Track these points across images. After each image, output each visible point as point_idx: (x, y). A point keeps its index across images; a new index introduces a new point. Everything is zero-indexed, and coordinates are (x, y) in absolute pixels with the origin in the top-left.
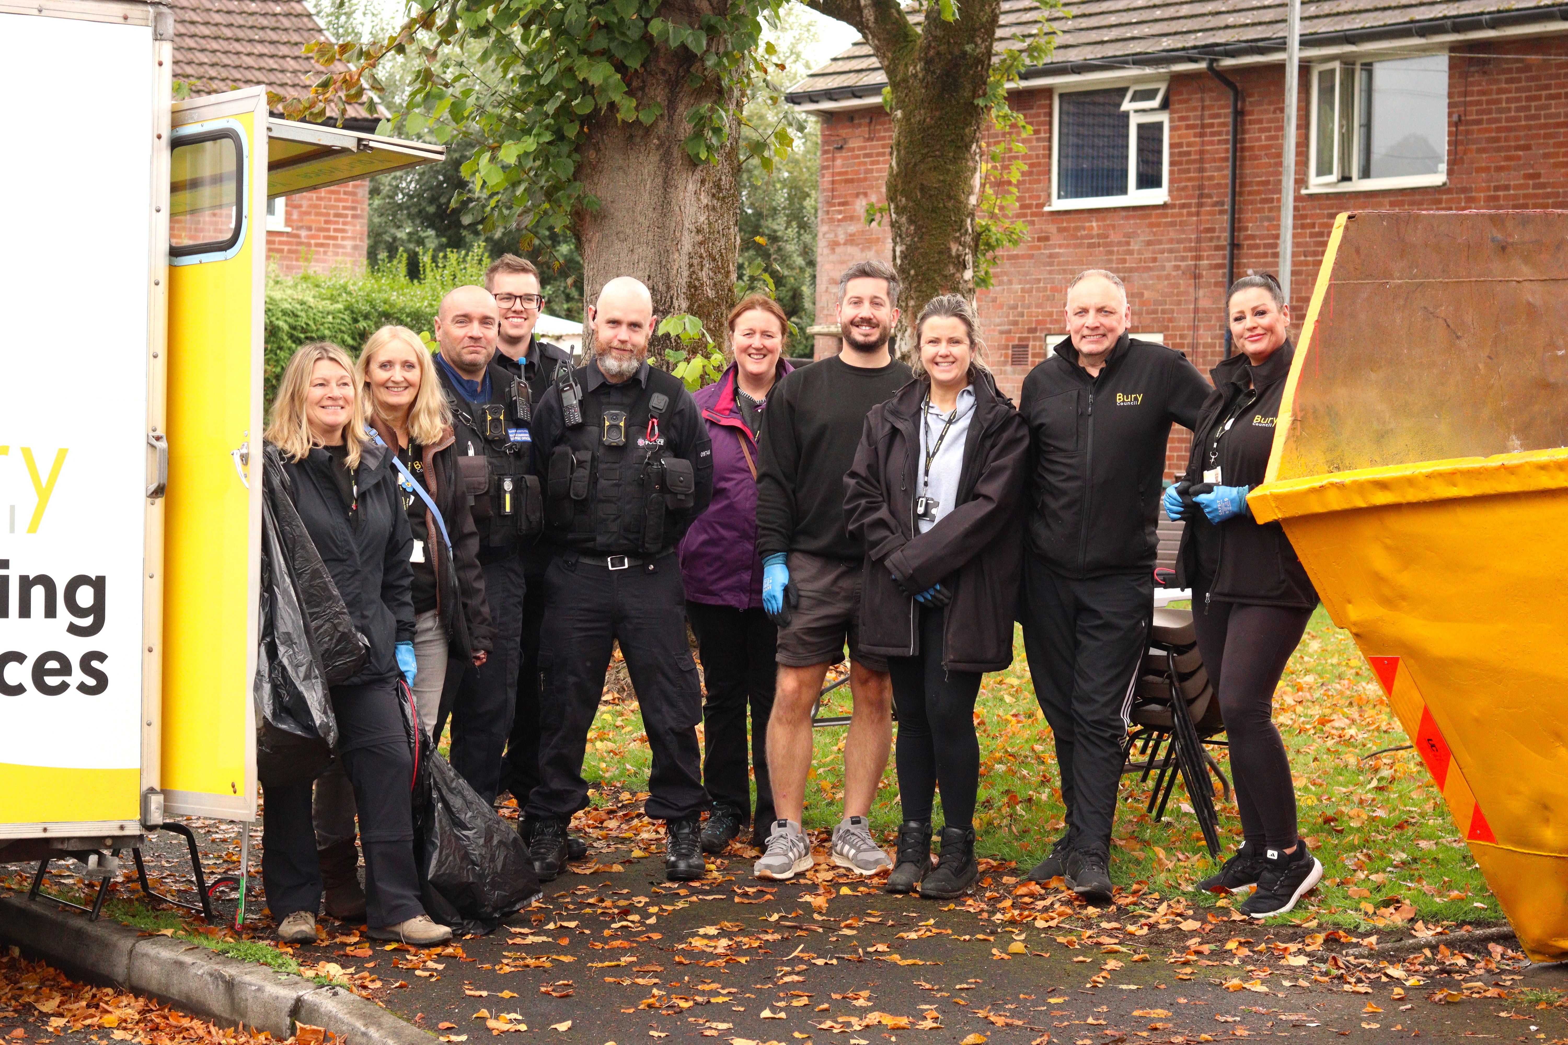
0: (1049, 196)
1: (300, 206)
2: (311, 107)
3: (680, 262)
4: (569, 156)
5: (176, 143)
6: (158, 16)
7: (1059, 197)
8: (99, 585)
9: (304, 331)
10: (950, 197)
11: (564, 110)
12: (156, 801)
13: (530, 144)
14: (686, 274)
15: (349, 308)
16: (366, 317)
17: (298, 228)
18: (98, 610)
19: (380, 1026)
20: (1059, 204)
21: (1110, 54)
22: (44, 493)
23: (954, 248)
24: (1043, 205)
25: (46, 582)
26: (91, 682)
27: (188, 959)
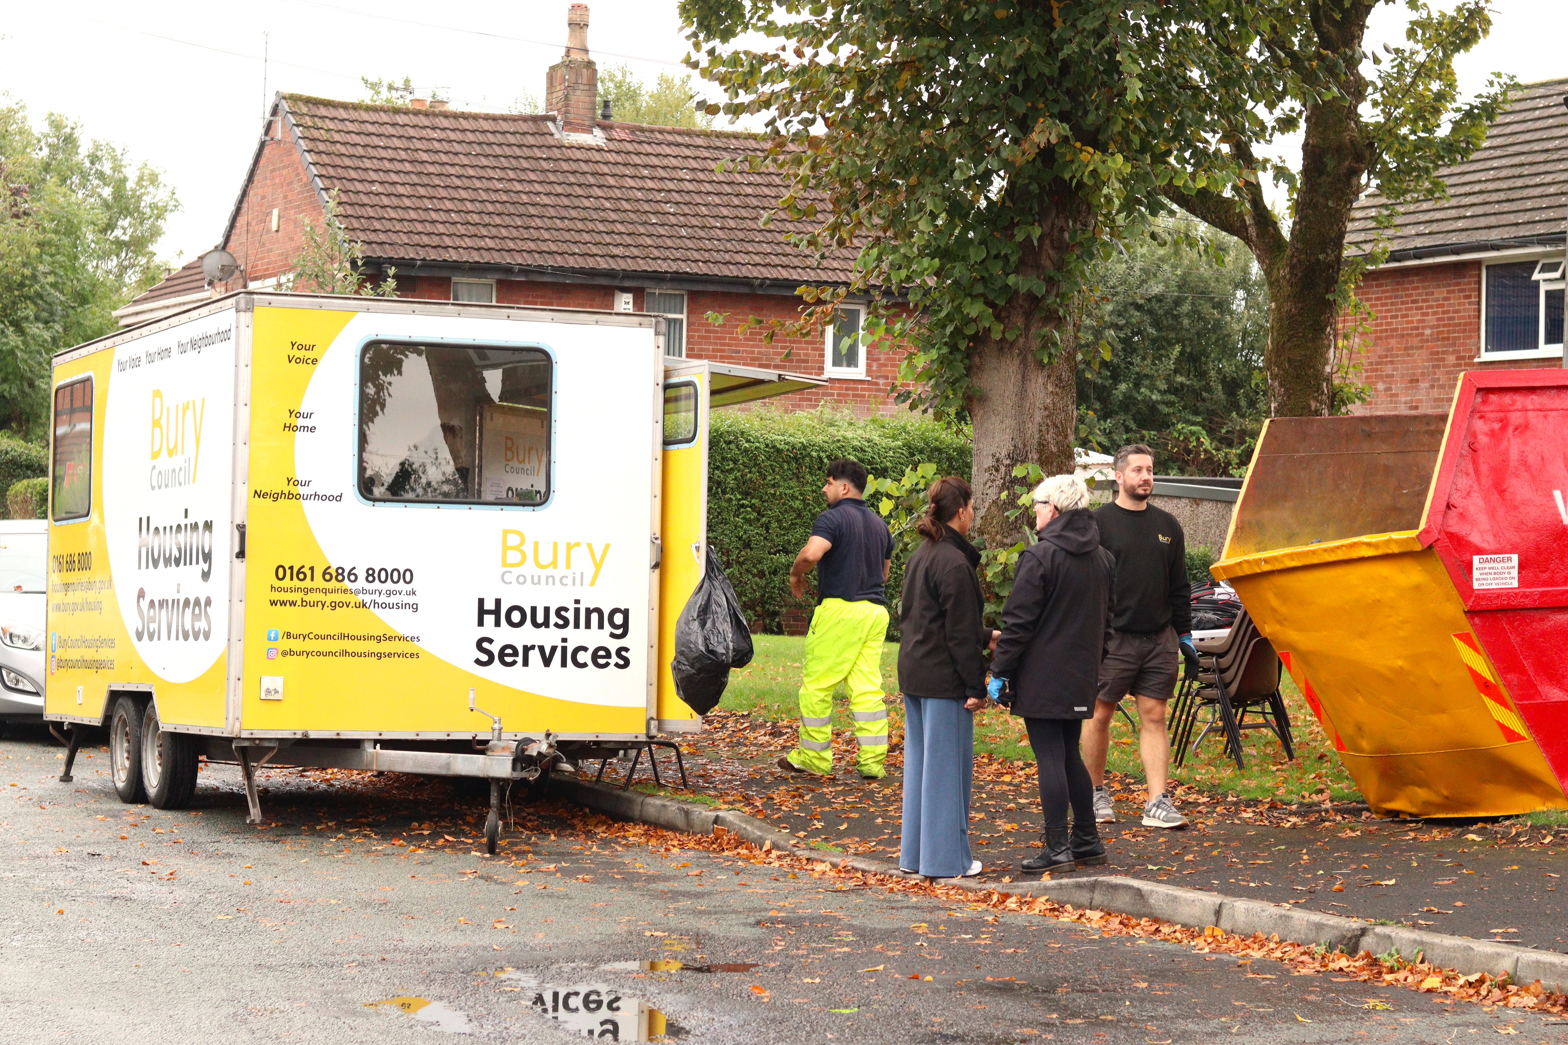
0: (1479, 349)
1: (879, 359)
2: (801, 329)
3: (1032, 429)
4: (962, 361)
5: (667, 387)
6: (657, 323)
7: (1486, 350)
8: (626, 613)
9: (870, 463)
10: (1310, 368)
11: (957, 332)
12: (654, 724)
13: (934, 354)
14: (1037, 436)
15: (907, 445)
16: (921, 452)
17: (877, 378)
18: (625, 625)
19: (753, 825)
20: (1487, 356)
21: (1521, 234)
22: (598, 566)
23: (1313, 405)
24: (1474, 357)
25: (599, 611)
26: (621, 662)
27: (669, 803)
